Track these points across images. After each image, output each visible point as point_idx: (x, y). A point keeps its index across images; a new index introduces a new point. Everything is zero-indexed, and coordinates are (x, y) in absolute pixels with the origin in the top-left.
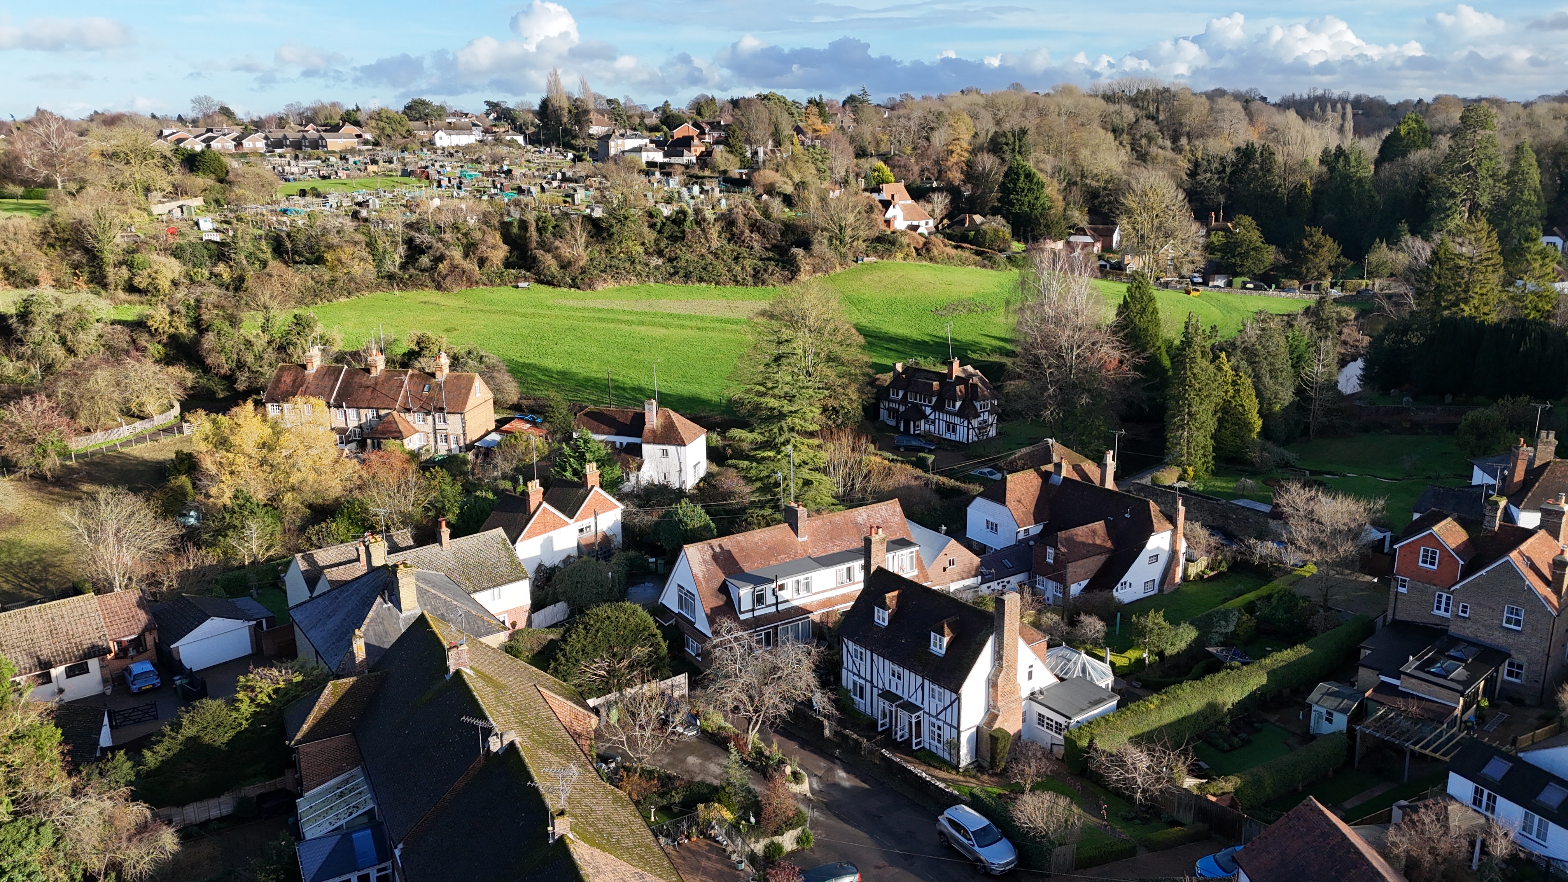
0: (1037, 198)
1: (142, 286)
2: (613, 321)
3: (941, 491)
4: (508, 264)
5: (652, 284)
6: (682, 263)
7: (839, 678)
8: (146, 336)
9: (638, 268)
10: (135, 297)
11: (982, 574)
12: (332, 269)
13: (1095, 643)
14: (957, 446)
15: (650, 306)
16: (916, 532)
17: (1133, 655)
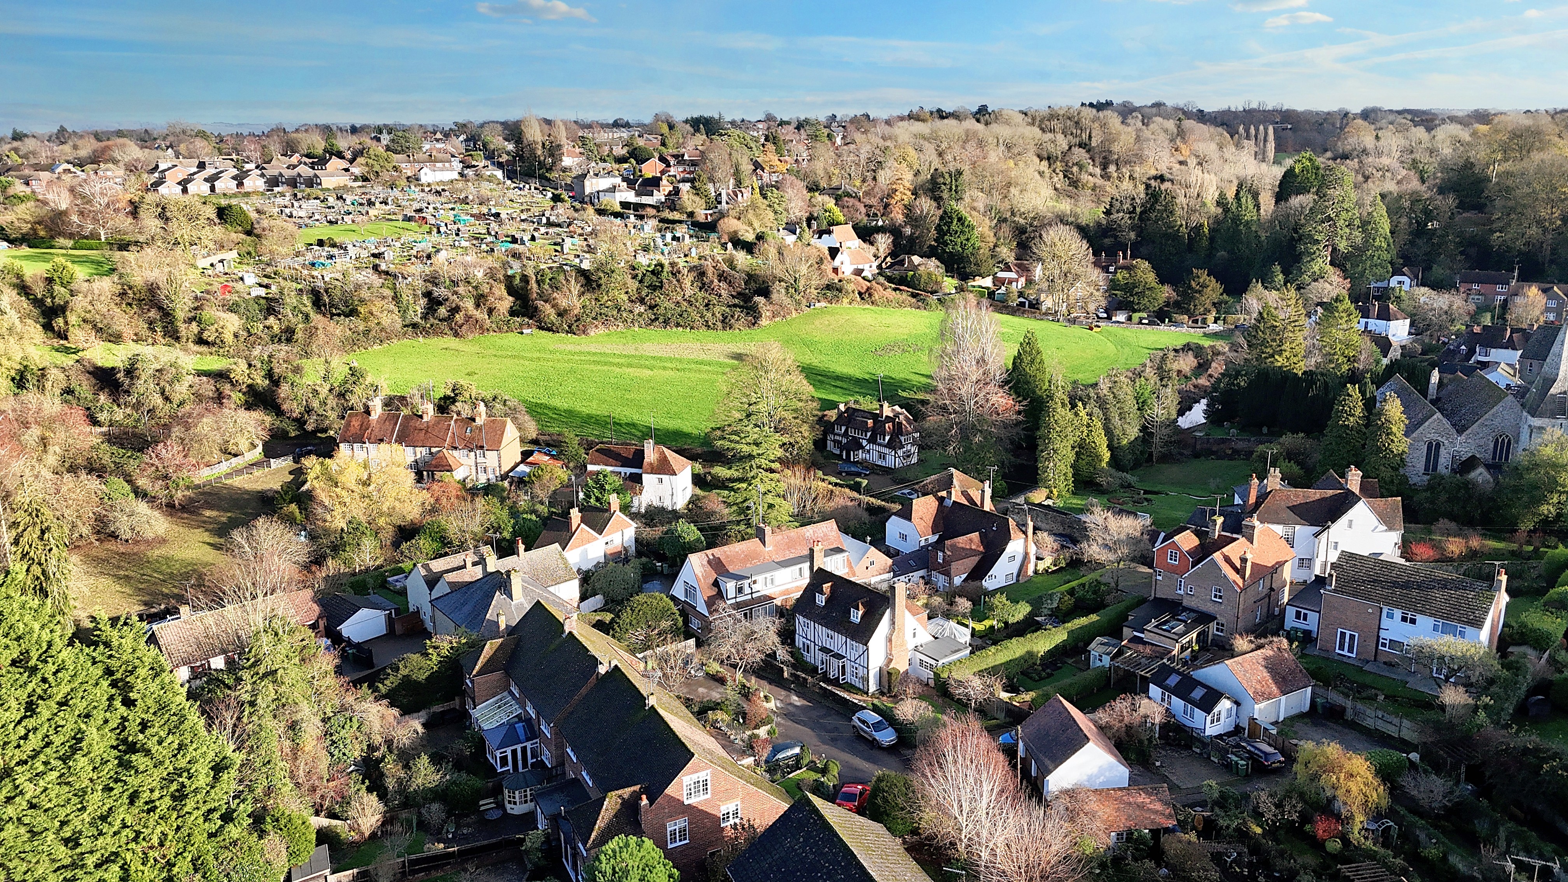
0: (968, 240)
1: (210, 340)
2: (606, 364)
3: (871, 510)
4: (513, 313)
5: (636, 329)
6: (662, 311)
7: (793, 641)
8: (228, 386)
9: (624, 315)
10: (204, 349)
11: (893, 571)
12: (365, 320)
13: (964, 616)
14: (887, 471)
15: (636, 349)
16: (848, 542)
17: (987, 623)
